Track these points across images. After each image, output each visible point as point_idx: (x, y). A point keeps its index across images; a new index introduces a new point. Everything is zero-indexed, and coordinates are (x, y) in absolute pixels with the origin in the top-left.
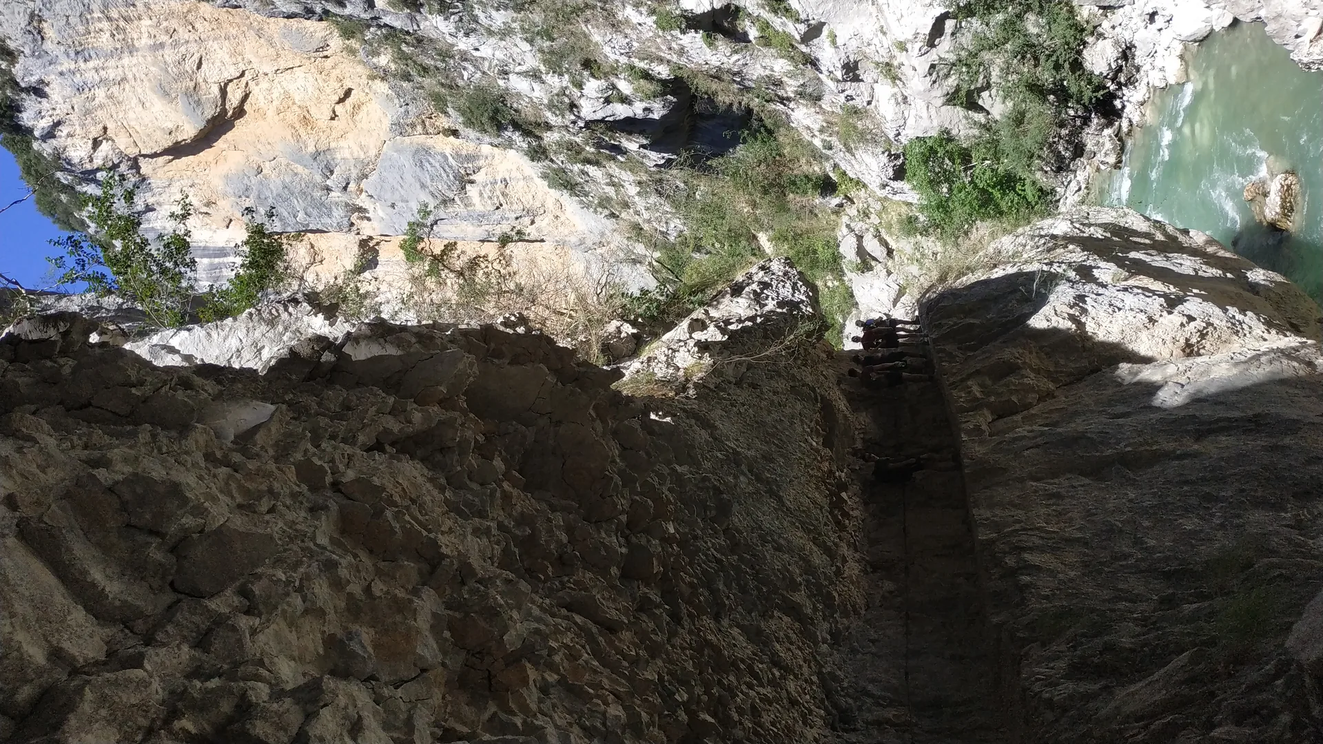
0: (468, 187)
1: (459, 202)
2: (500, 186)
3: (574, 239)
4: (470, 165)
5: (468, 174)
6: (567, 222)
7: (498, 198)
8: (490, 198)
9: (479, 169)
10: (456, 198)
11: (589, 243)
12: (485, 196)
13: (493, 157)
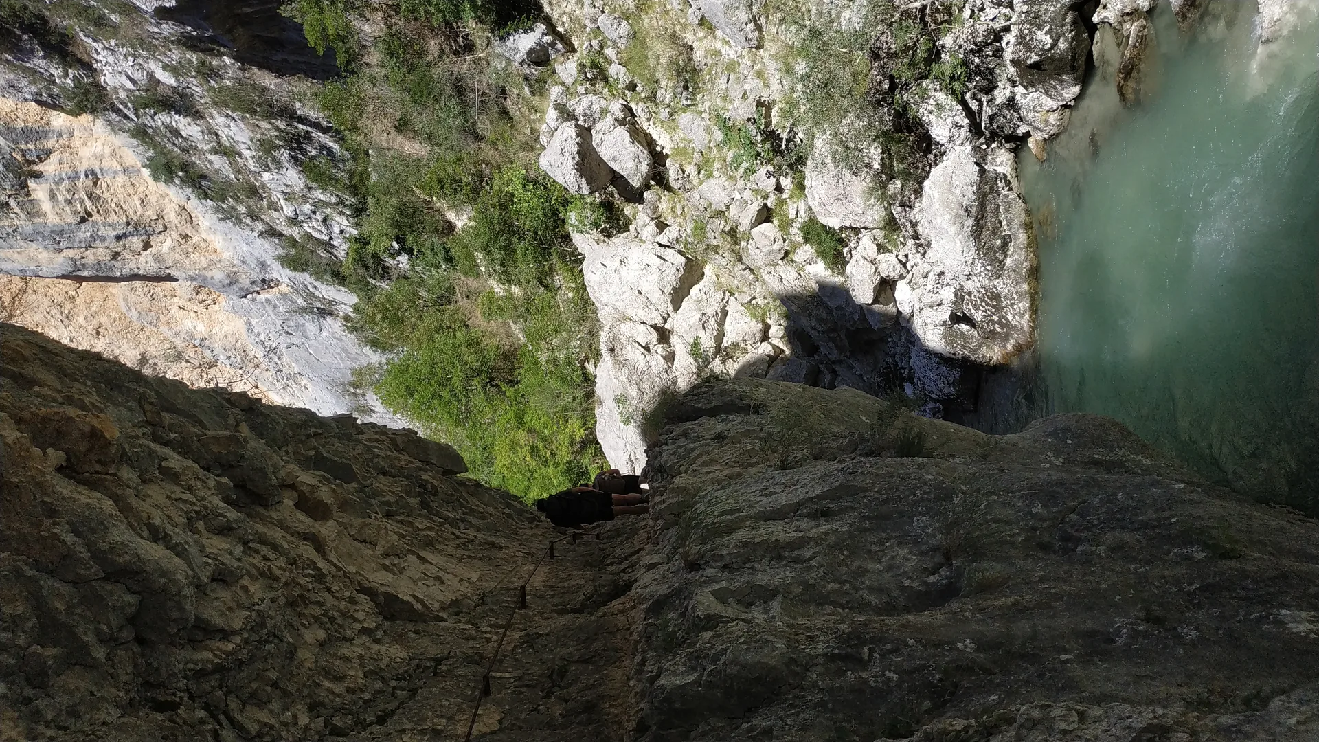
0: (32, 184)
1: (17, 210)
2: (83, 182)
3: (218, 275)
4: (31, 147)
5: (30, 163)
6: (203, 245)
7: (82, 202)
8: (69, 202)
9: (48, 153)
10: (12, 202)
11: (245, 282)
12: (60, 198)
13: (72, 134)
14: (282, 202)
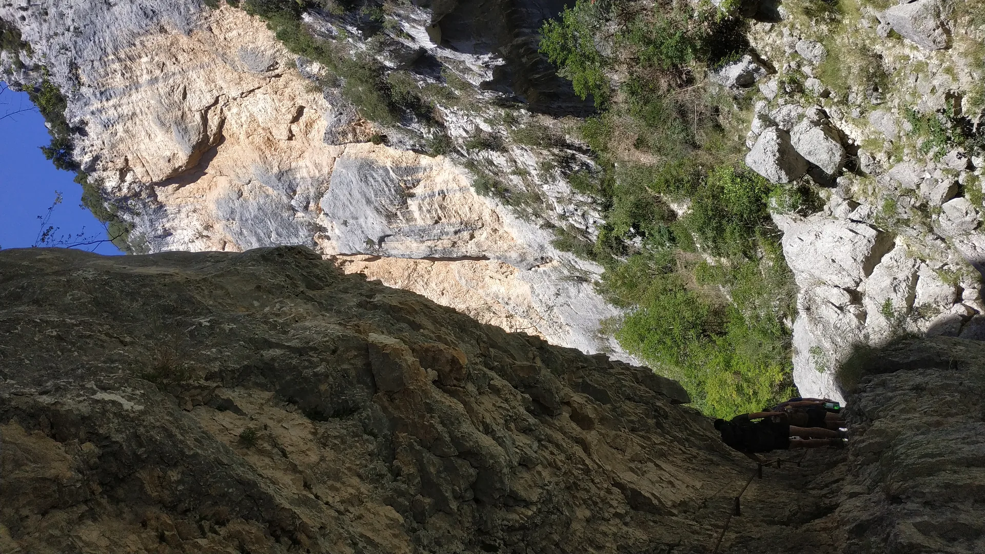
0: (409, 201)
1: (401, 218)
2: (438, 198)
3: (514, 255)
4: (410, 178)
5: (408, 188)
6: (505, 235)
7: (436, 211)
8: (429, 211)
9: (419, 181)
10: (399, 213)
11: (530, 259)
12: (424, 209)
13: (431, 169)
14: (556, 204)
